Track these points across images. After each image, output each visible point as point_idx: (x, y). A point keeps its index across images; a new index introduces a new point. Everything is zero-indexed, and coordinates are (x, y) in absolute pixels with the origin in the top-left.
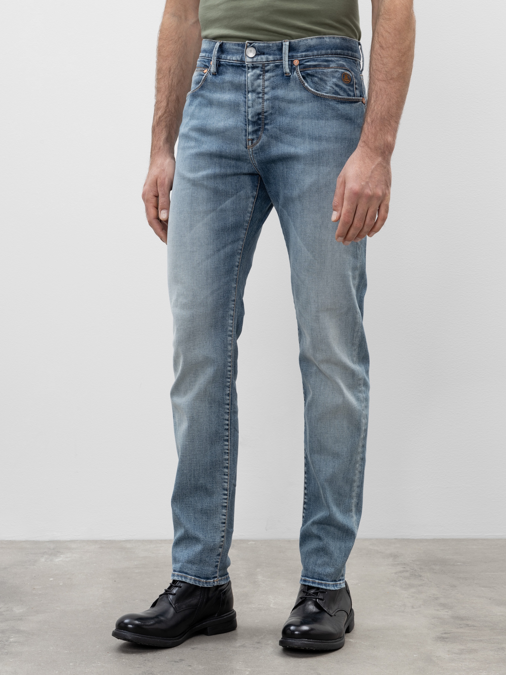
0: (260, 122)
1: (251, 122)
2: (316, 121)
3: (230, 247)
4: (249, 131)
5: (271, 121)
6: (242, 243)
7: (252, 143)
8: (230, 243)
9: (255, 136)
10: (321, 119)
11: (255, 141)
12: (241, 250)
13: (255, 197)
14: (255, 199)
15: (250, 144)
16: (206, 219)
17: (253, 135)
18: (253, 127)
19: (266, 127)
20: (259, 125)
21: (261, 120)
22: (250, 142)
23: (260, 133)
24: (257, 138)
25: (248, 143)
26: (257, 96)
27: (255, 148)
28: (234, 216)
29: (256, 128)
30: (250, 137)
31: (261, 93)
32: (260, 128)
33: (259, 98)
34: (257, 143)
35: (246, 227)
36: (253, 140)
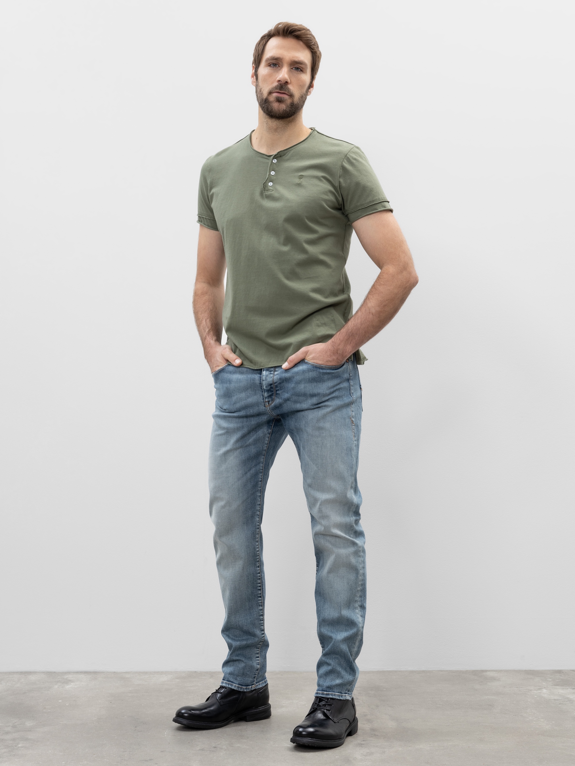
0: (272, 390)
1: (266, 391)
2: (316, 384)
3: (254, 469)
4: (265, 396)
5: (281, 388)
6: (262, 465)
7: (268, 403)
8: (254, 467)
9: (270, 399)
10: (319, 382)
11: (270, 402)
12: (262, 470)
13: (270, 433)
14: (270, 434)
15: (267, 404)
16: (235, 453)
17: (268, 398)
18: (267, 394)
19: (278, 392)
20: (272, 391)
21: (273, 389)
22: (267, 403)
23: (273, 397)
24: (272, 400)
25: (266, 404)
26: (269, 373)
27: (271, 406)
28: (256, 448)
29: (270, 393)
30: (266, 400)
31: (273, 371)
32: (273, 393)
33: (271, 374)
34: (272, 403)
35: (264, 454)
36: (269, 402)
